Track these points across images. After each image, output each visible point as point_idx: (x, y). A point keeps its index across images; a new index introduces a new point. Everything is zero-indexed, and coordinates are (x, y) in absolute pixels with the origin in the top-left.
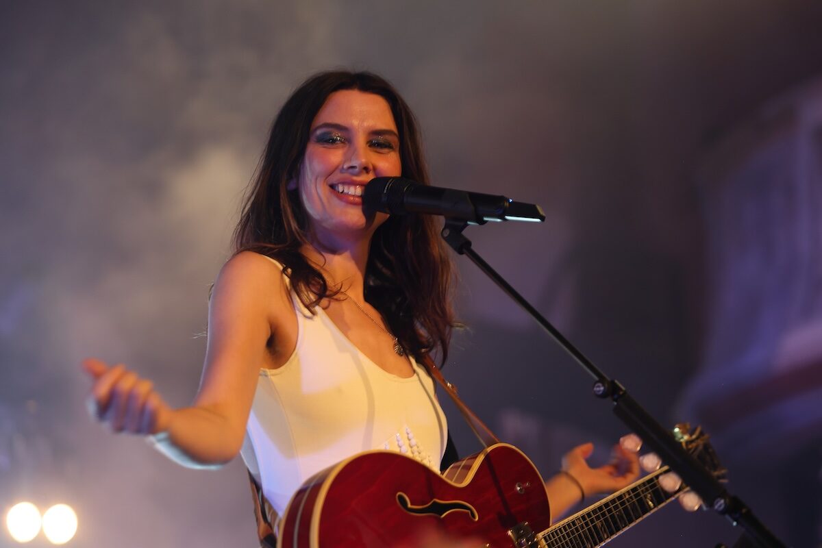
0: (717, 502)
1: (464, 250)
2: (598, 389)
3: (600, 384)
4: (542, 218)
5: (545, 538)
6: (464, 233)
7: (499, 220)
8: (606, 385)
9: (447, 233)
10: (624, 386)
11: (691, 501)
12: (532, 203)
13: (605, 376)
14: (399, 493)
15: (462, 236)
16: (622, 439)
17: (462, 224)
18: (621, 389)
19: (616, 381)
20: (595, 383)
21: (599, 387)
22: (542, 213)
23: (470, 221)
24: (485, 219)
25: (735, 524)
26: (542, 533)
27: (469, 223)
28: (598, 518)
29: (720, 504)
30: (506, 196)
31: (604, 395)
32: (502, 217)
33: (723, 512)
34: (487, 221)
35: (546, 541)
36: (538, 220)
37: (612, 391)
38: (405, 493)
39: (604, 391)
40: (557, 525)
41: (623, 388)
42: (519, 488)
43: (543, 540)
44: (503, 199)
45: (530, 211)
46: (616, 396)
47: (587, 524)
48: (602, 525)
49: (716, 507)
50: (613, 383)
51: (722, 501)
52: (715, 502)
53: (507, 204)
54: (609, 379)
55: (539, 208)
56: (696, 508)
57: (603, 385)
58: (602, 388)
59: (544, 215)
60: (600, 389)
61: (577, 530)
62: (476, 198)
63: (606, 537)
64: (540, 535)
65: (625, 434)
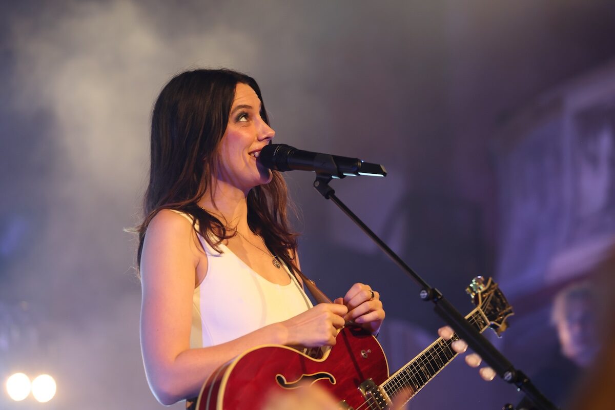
0: (506, 375)
1: (330, 196)
2: (423, 294)
3: (425, 291)
4: (385, 174)
5: (385, 388)
6: (330, 184)
7: (354, 175)
8: (429, 292)
9: (317, 184)
10: (441, 293)
11: (488, 374)
12: (378, 163)
13: (428, 285)
14: (278, 375)
15: (328, 186)
16: (439, 330)
17: (327, 178)
18: (439, 295)
19: (436, 289)
20: (421, 291)
21: (424, 293)
22: (384, 170)
23: (334, 175)
24: (345, 174)
25: (519, 390)
26: (383, 385)
27: (333, 177)
28: (422, 365)
29: (509, 375)
30: (359, 158)
31: (427, 299)
32: (356, 173)
33: (511, 382)
34: (346, 176)
35: (386, 390)
36: (382, 176)
37: (433, 296)
38: (282, 375)
39: (427, 296)
40: (393, 376)
41: (441, 294)
42: (363, 354)
43: (384, 390)
44: (357, 160)
45: (376, 169)
46: (436, 300)
47: (414, 371)
48: (425, 369)
49: (506, 378)
50: (433, 290)
51: (510, 374)
52: (505, 374)
53: (360, 164)
54: (430, 287)
55: (382, 167)
56: (492, 378)
57: (427, 292)
58: (426, 294)
59: (386, 172)
60: (424, 294)
61: (408, 377)
62: (338, 159)
63: (428, 377)
64: (381, 386)
65: (442, 326)
